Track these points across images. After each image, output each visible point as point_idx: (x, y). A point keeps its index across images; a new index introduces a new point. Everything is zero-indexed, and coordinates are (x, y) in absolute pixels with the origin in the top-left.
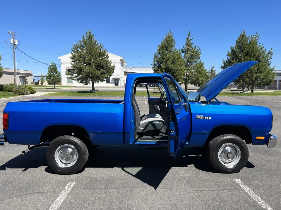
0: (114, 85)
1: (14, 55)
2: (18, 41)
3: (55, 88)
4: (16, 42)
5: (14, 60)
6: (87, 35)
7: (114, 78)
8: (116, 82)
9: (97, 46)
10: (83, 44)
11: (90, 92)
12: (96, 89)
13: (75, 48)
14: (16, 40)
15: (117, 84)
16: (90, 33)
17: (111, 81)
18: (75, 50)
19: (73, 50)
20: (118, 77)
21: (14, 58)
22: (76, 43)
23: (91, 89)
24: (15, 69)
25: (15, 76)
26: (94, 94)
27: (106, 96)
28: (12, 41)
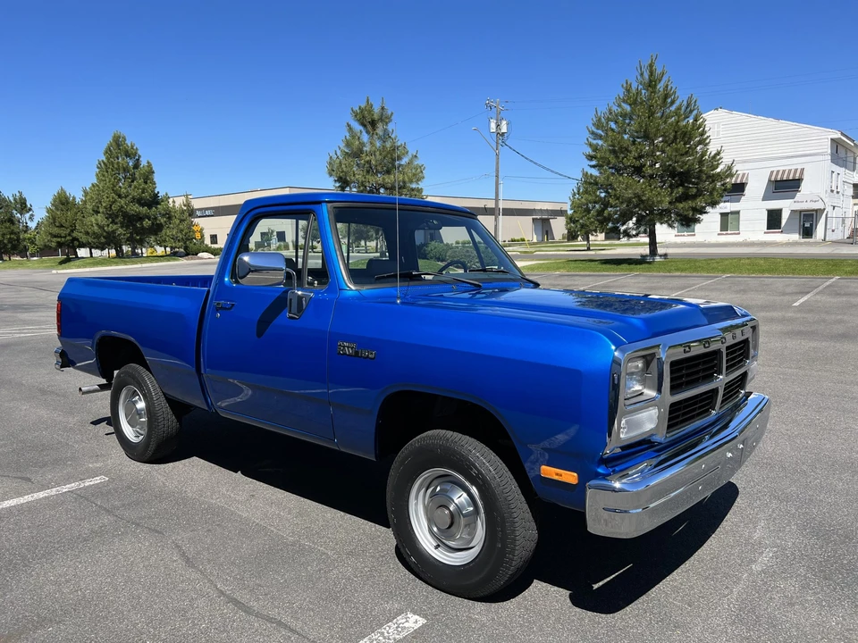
0: (796, 237)
1: (497, 163)
2: (508, 124)
3: (589, 249)
4: (504, 129)
5: (497, 176)
6: (642, 74)
7: (801, 211)
8: (807, 225)
9: (673, 108)
10: (628, 108)
11: (640, 261)
12: (660, 251)
13: (598, 125)
14: (504, 122)
15: (808, 233)
16: (651, 66)
17: (784, 222)
18: (600, 132)
19: (593, 133)
20: (816, 208)
21: (497, 171)
22: (603, 110)
23: (646, 250)
24: (497, 200)
25: (496, 220)
26: (651, 266)
27: (683, 274)
28: (493, 126)
